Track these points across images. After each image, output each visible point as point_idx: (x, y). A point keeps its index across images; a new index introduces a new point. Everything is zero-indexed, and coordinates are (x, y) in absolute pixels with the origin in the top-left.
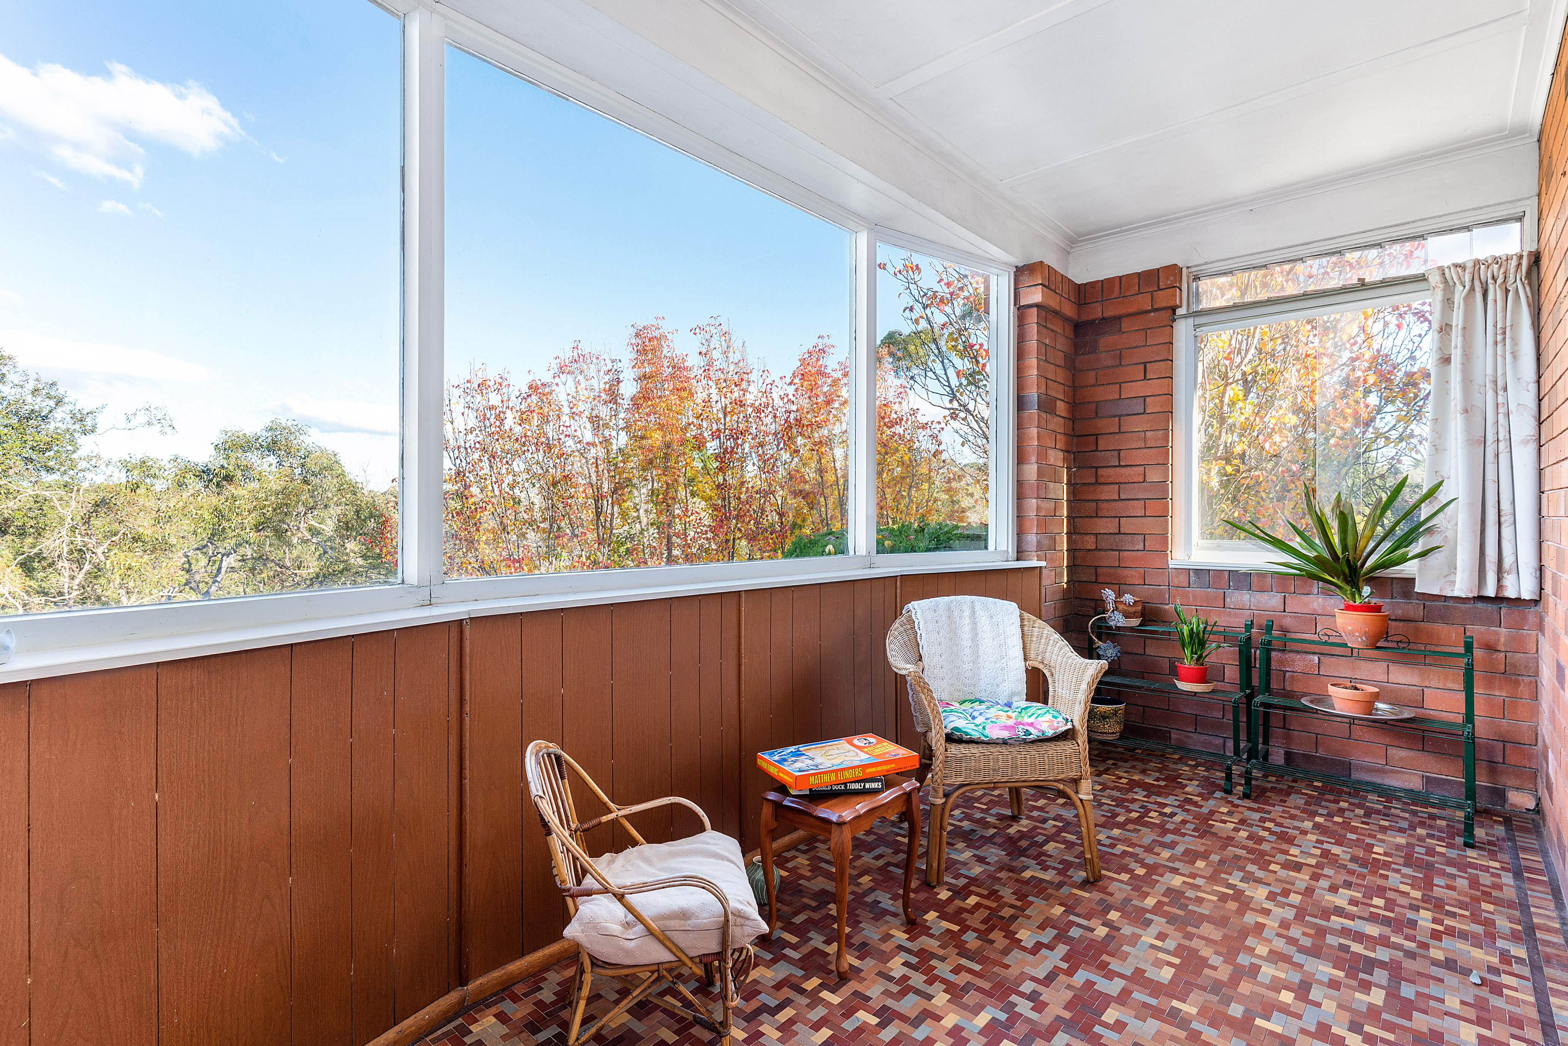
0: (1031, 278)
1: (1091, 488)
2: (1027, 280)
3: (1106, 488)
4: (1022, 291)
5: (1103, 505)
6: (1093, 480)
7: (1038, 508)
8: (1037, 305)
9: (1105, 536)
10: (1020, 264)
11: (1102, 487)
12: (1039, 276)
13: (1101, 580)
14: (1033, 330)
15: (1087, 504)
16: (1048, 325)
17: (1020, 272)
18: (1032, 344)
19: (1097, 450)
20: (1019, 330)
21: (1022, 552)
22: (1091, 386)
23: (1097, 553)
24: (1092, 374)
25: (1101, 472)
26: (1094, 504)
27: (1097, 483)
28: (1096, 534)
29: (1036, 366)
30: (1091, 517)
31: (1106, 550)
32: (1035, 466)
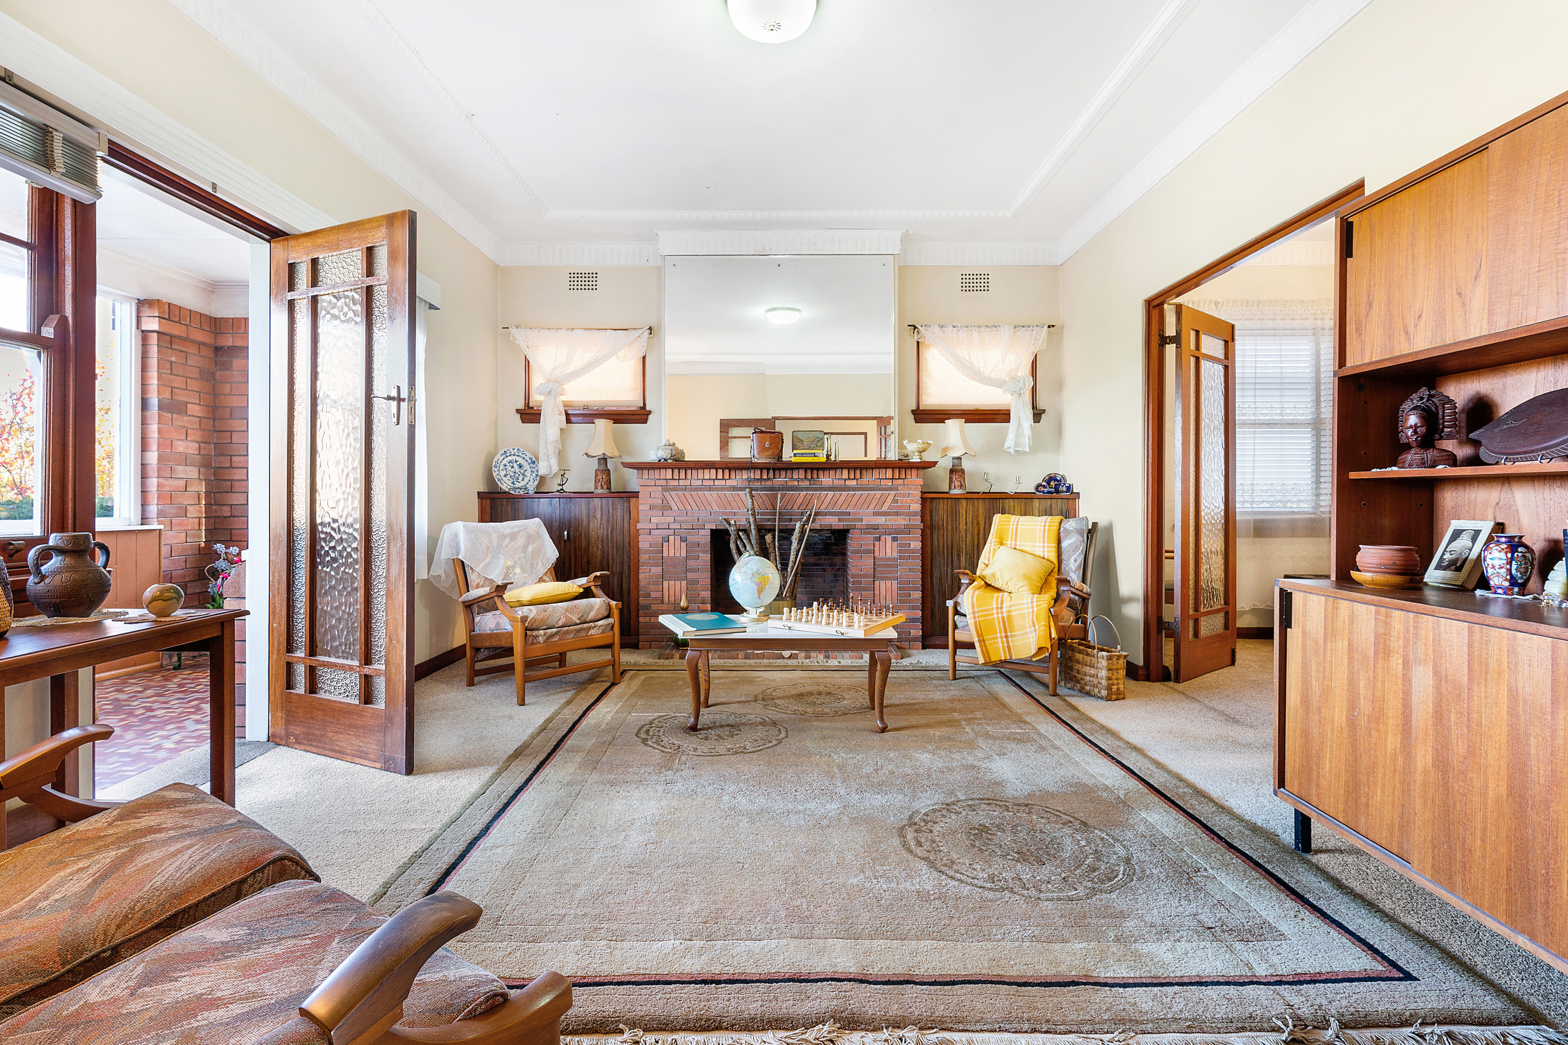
0: (150, 310)
1: (227, 471)
2: (146, 311)
3: (238, 471)
4: (143, 320)
5: (235, 484)
6: (228, 465)
7: (159, 485)
8: (157, 332)
9: (237, 507)
10: (142, 298)
11: (236, 470)
12: (157, 310)
13: (234, 538)
14: (154, 350)
15: (224, 482)
16: (173, 347)
17: (142, 304)
18: (153, 361)
19: (231, 443)
20: (142, 348)
21: (146, 519)
22: (224, 395)
23: (231, 519)
24: (228, 386)
25: (234, 459)
26: (229, 483)
27: (231, 467)
28: (231, 505)
29: (156, 377)
30: (227, 492)
31: (238, 517)
32: (156, 454)
